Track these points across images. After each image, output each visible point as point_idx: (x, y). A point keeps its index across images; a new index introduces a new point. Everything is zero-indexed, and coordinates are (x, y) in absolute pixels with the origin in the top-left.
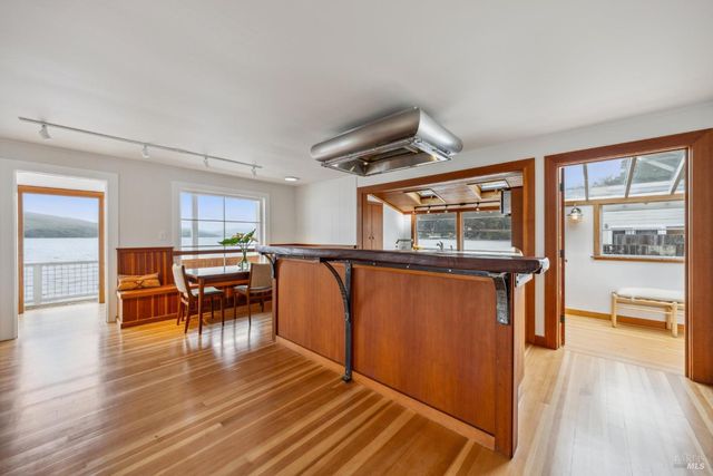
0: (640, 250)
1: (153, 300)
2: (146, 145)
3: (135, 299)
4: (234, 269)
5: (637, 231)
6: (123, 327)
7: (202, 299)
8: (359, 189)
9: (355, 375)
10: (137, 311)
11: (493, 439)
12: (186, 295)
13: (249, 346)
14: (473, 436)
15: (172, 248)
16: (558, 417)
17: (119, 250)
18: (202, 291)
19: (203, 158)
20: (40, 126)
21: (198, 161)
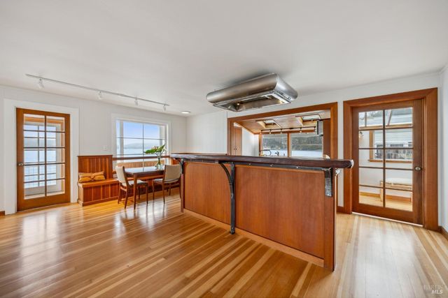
0: (393, 156)
1: (102, 188)
2: (101, 91)
3: (91, 188)
4: (153, 169)
5: (391, 145)
6: (84, 205)
7: (136, 187)
8: (229, 119)
9: (237, 230)
10: (92, 195)
11: (323, 261)
12: (125, 185)
13: (163, 217)
14: (311, 260)
15: (112, 156)
16: (356, 250)
17: (79, 157)
18: (136, 182)
19: (134, 100)
20: (38, 80)
21: (131, 102)
